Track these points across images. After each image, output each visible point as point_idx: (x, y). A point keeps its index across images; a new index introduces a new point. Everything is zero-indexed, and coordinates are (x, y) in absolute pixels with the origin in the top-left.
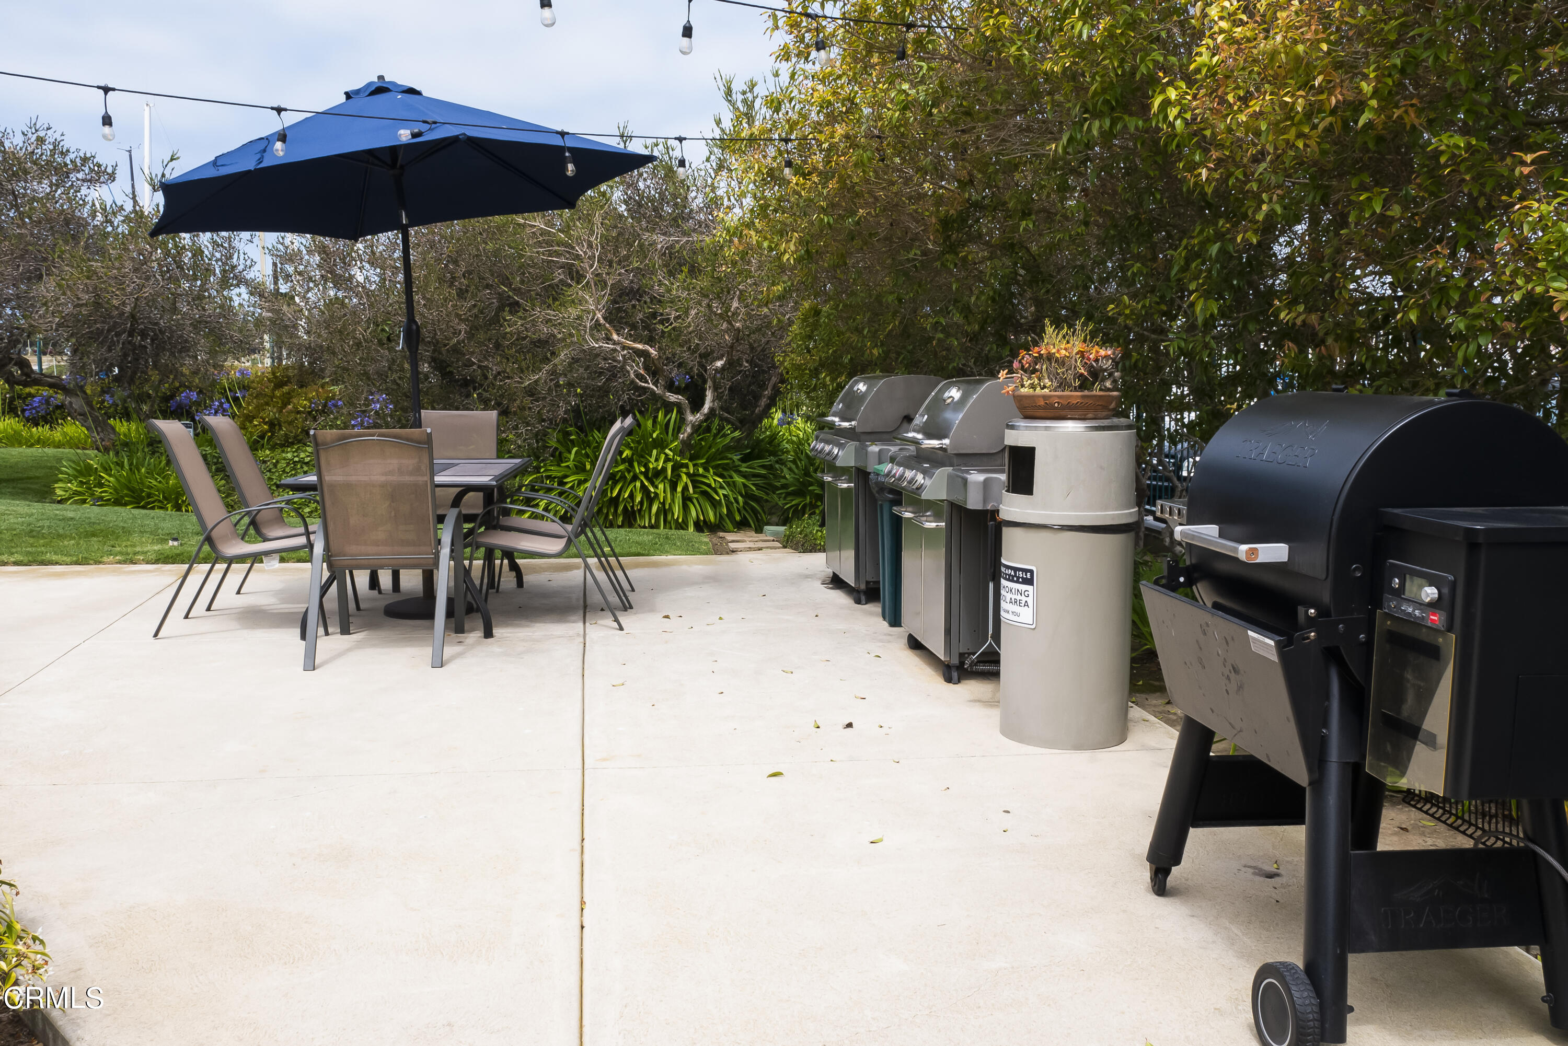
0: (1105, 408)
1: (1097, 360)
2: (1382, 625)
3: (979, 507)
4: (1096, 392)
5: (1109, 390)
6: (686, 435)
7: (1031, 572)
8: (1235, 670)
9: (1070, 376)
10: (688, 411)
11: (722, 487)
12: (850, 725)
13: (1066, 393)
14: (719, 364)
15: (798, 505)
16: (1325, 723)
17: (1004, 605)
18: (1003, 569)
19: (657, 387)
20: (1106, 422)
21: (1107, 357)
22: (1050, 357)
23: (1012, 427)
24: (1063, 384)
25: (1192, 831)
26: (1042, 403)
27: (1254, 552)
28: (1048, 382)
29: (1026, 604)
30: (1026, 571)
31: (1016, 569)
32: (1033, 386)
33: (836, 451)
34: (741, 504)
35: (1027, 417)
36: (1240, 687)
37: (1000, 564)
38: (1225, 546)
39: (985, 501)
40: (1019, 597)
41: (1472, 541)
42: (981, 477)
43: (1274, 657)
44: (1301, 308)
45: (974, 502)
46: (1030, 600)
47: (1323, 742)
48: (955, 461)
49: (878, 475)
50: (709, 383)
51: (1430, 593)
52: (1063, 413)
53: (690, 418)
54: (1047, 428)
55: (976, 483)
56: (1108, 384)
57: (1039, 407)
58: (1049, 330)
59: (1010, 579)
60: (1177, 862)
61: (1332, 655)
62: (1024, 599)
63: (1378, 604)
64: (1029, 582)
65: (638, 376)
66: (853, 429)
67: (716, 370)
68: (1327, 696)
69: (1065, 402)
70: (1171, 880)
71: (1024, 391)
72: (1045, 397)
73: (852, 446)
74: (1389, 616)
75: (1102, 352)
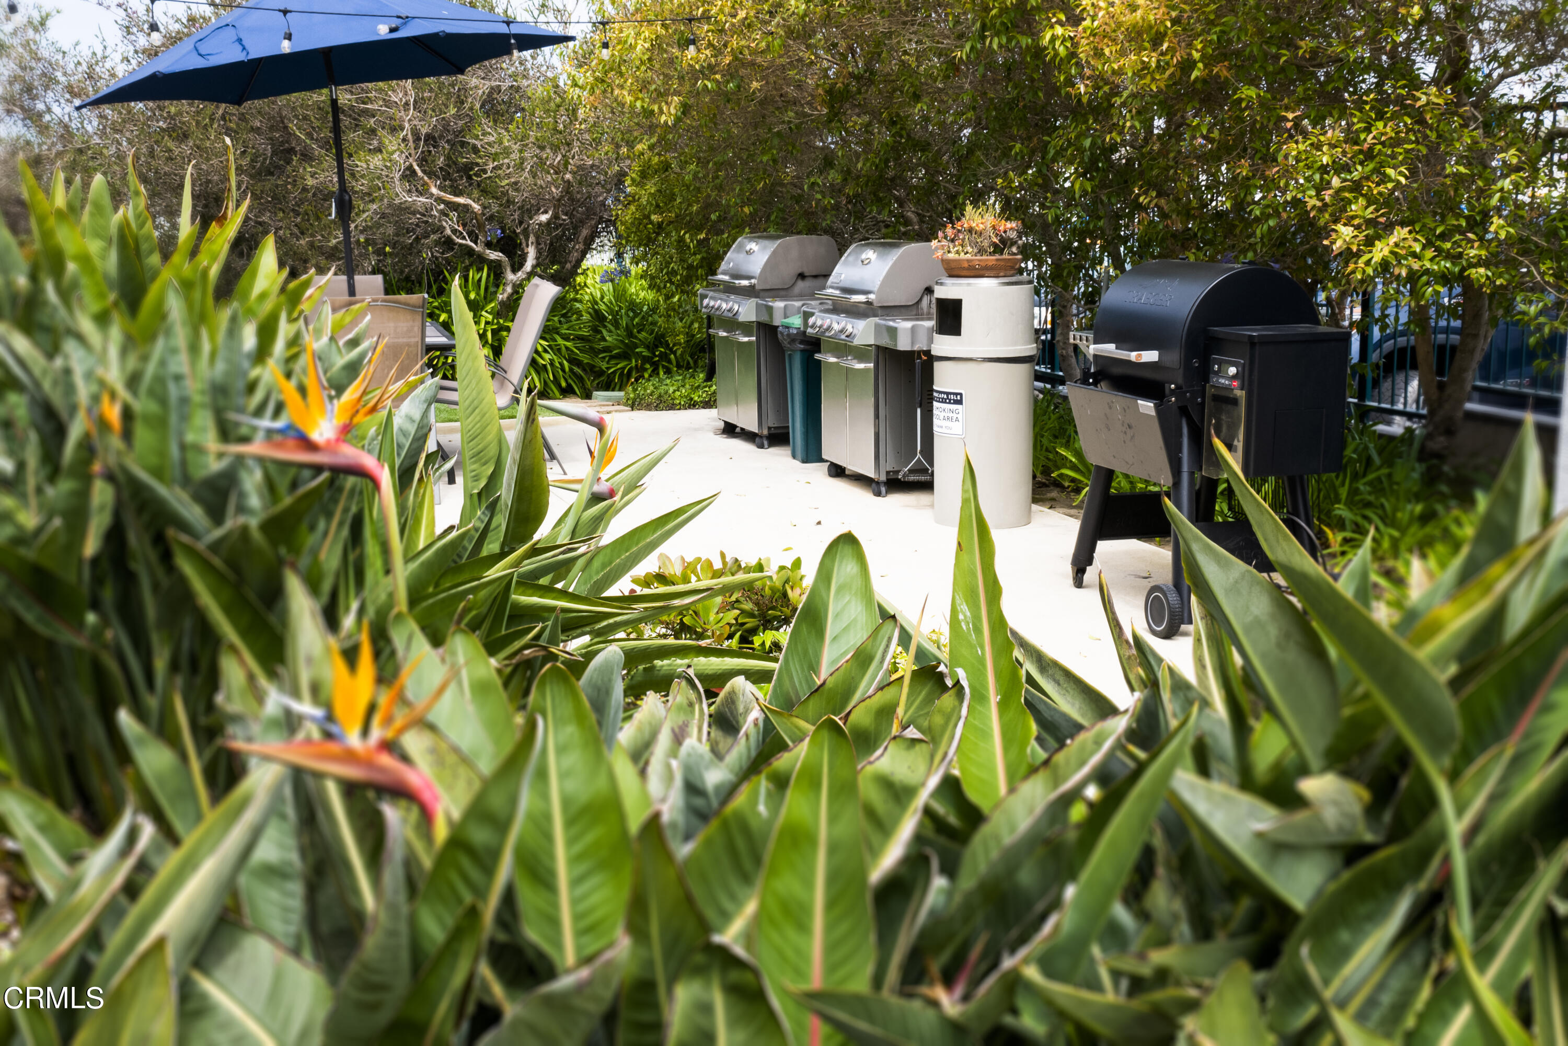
0: (1012, 268)
1: (1005, 232)
2: (1210, 391)
3: (908, 348)
4: (1005, 256)
5: (1015, 254)
6: (506, 295)
7: (961, 394)
8: (1130, 427)
9: (986, 244)
10: (509, 270)
11: (545, 351)
12: (819, 523)
13: (984, 257)
14: (544, 218)
15: (624, 368)
16: (1180, 451)
17: (936, 422)
18: (935, 394)
19: (476, 243)
20: (1014, 279)
21: (1011, 229)
22: (970, 230)
23: (941, 284)
24: (981, 251)
25: (1099, 543)
26: (966, 265)
27: (1140, 355)
28: (969, 249)
29: (957, 420)
30: (956, 394)
31: (948, 394)
32: (958, 252)
33: (736, 307)
34: (567, 369)
35: (951, 276)
36: (1133, 437)
37: (933, 390)
38: (1123, 354)
39: (913, 343)
40: (951, 415)
41: (1252, 342)
42: (908, 325)
43: (1153, 413)
44: (1154, 194)
45: (903, 345)
46: (960, 416)
47: (1179, 461)
48: (880, 312)
49: (788, 327)
50: (532, 239)
51: (1232, 370)
52: (982, 273)
53: (510, 277)
54: (969, 284)
55: (905, 329)
56: (1014, 250)
57: (964, 268)
58: (969, 208)
59: (943, 401)
60: (1090, 564)
61: (1183, 411)
62: (955, 416)
63: (1206, 380)
64: (959, 402)
65: (454, 231)
66: (752, 287)
67: (540, 225)
68: (1181, 436)
69: (983, 264)
70: (1087, 577)
71: (951, 256)
72: (968, 261)
73: (753, 302)
74: (1213, 386)
75: (1009, 225)
